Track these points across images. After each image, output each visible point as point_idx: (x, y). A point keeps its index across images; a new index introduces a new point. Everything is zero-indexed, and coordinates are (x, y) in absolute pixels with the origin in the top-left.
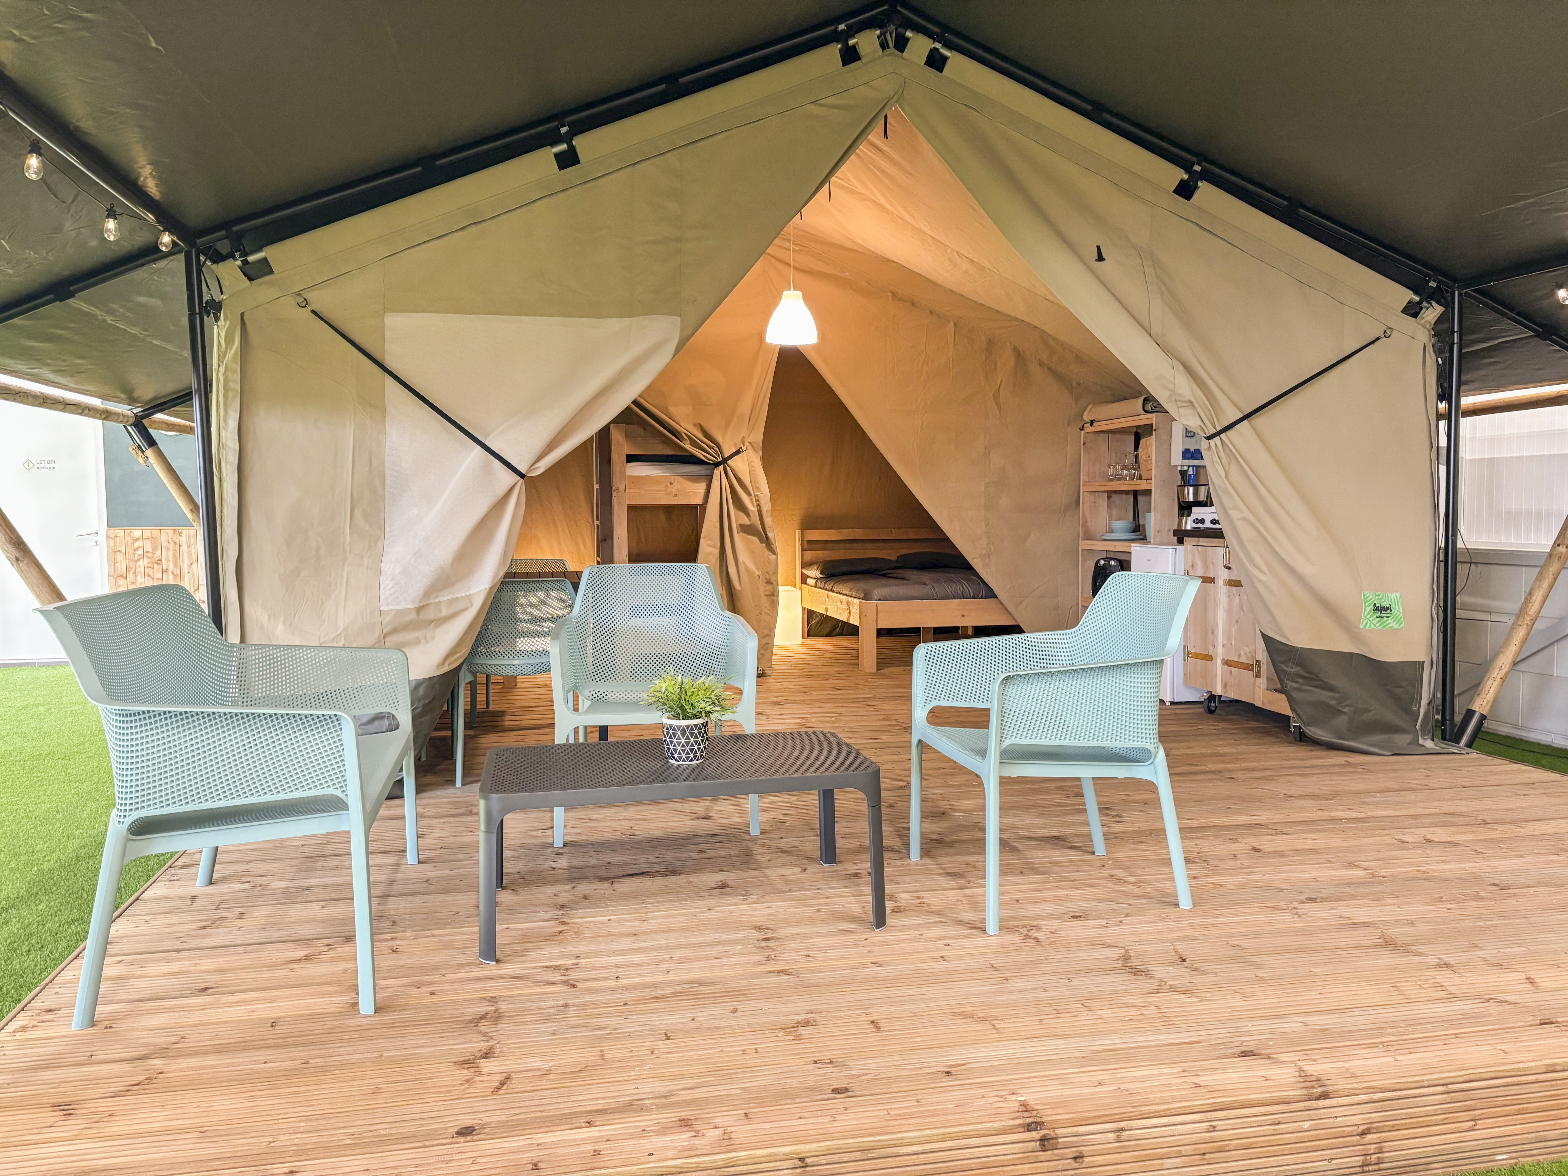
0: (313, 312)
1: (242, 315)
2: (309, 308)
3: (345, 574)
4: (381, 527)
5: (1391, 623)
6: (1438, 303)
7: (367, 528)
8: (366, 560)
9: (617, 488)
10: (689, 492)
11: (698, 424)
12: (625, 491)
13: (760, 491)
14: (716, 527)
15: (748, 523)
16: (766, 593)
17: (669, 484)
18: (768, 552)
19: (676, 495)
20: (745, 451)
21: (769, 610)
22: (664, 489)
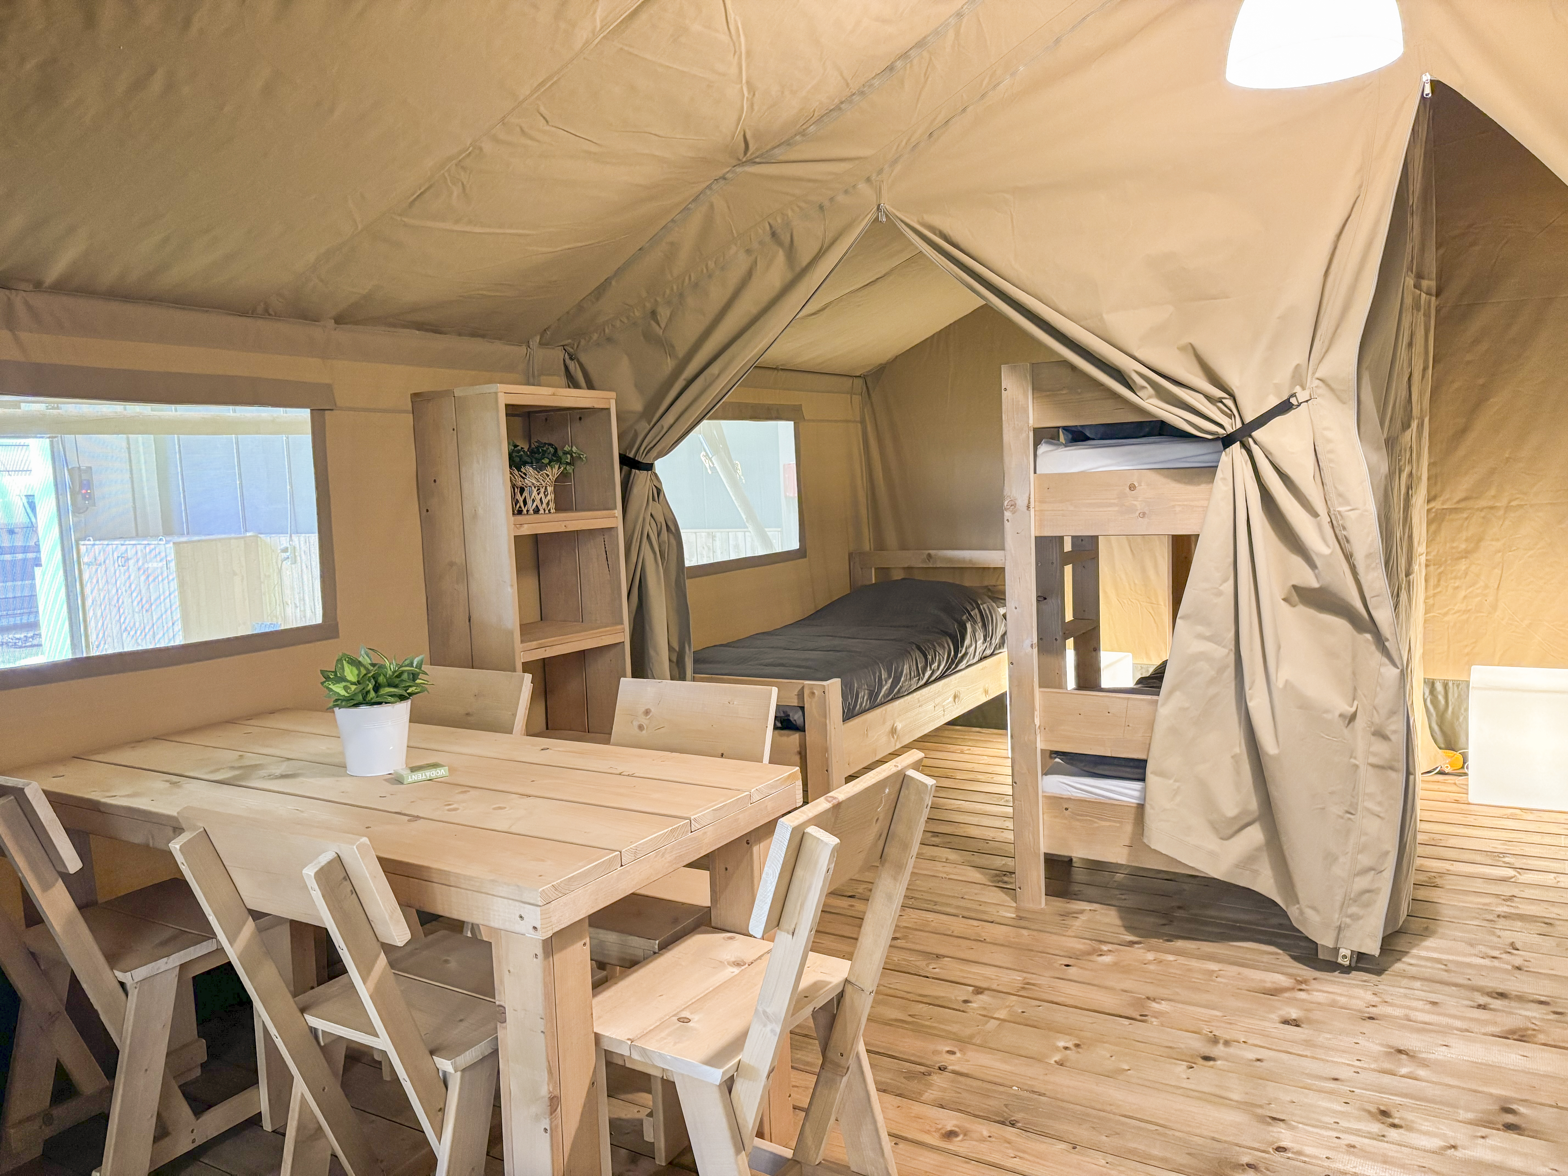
9: (1013, 503)
10: (1174, 506)
11: (1190, 346)
12: (1028, 507)
13: (1348, 504)
14: (1219, 594)
15: (1315, 584)
16: (1373, 760)
17: (1128, 489)
18: (1378, 656)
19: (1144, 514)
20: (1307, 401)
21: (1380, 804)
22: (1116, 501)
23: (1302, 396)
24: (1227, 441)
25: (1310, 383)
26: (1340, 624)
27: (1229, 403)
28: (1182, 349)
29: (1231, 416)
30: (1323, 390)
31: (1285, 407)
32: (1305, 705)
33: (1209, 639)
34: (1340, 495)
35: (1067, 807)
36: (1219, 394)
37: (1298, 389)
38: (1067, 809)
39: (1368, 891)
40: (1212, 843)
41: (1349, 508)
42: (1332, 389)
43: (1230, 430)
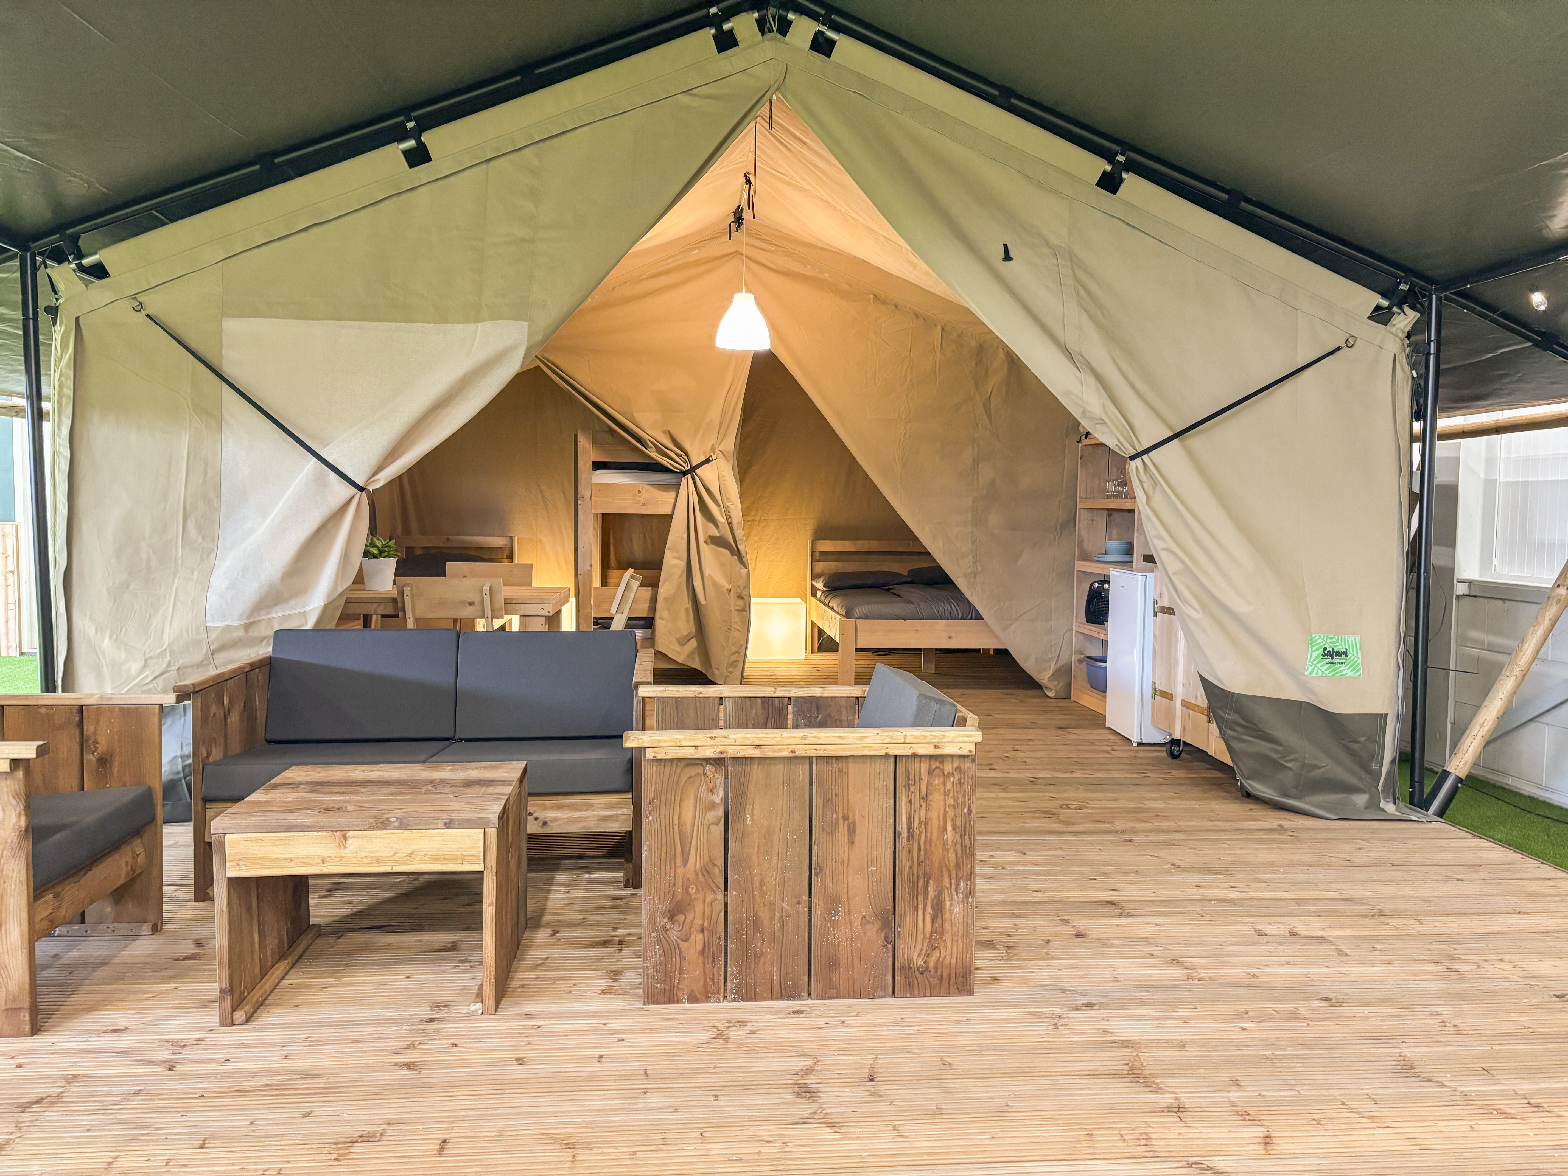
0: (148, 316)
1: (77, 319)
2: (143, 313)
3: (174, 587)
4: (214, 540)
5: (1346, 670)
6: (1413, 308)
7: (200, 540)
8: (196, 573)
9: (584, 497)
10: (658, 501)
11: (668, 431)
12: (591, 499)
13: (731, 502)
14: (682, 539)
15: (718, 535)
16: (737, 608)
17: (637, 493)
18: (740, 566)
19: (644, 504)
20: (715, 459)
21: (739, 626)
22: (632, 498)
23: (714, 457)
24: (685, 473)
25: (717, 452)
26: (726, 552)
27: (685, 457)
28: (664, 432)
29: (686, 463)
30: (721, 455)
31: (707, 461)
32: (715, 584)
33: (678, 558)
34: (727, 498)
36: (681, 453)
37: (712, 454)
39: (735, 661)
40: (677, 648)
41: (731, 504)
42: (724, 455)
43: (687, 469)
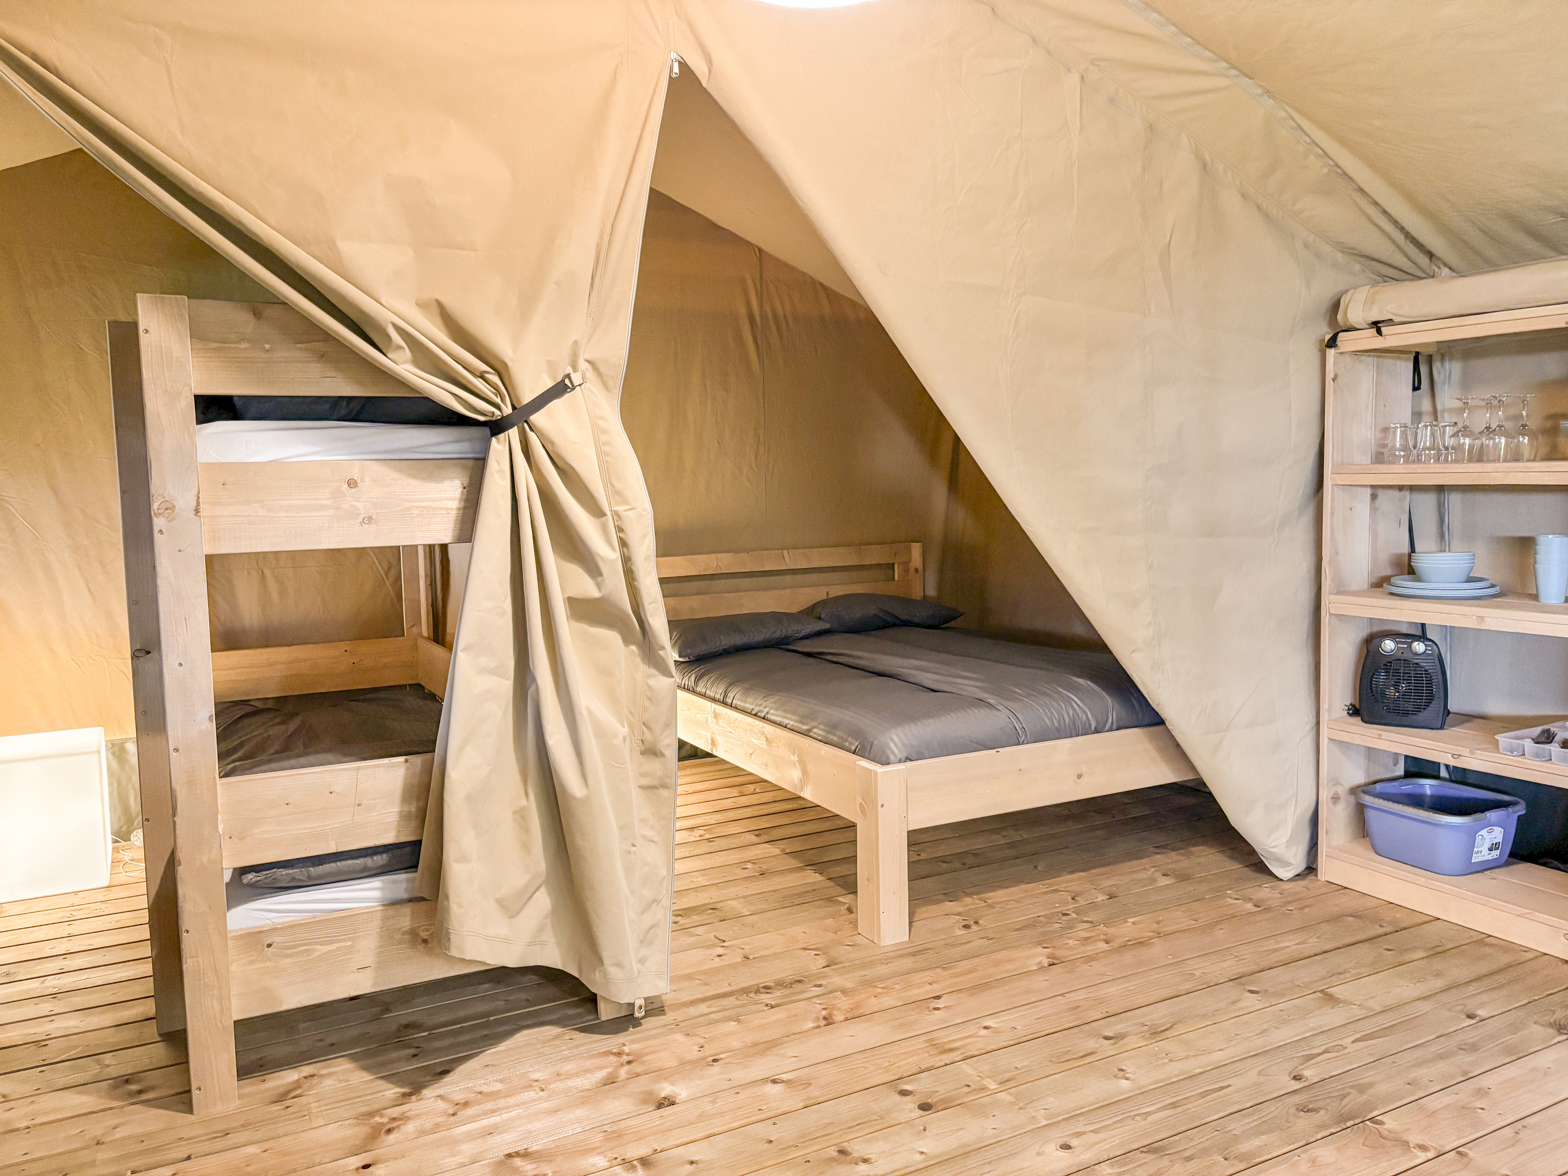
9: (169, 505)
10: (409, 509)
11: (435, 302)
12: (197, 511)
13: (628, 503)
16: (645, 782)
17: (346, 486)
19: (370, 518)
20: (580, 385)
22: (329, 502)
23: (576, 379)
25: (583, 365)
27: (495, 379)
28: (422, 305)
29: (501, 394)
30: (590, 374)
31: (560, 389)
34: (618, 493)
35: (269, 942)
36: (484, 367)
37: (569, 370)
38: (269, 946)
39: (653, 927)
41: (627, 507)
42: (601, 374)
43: (504, 411)
